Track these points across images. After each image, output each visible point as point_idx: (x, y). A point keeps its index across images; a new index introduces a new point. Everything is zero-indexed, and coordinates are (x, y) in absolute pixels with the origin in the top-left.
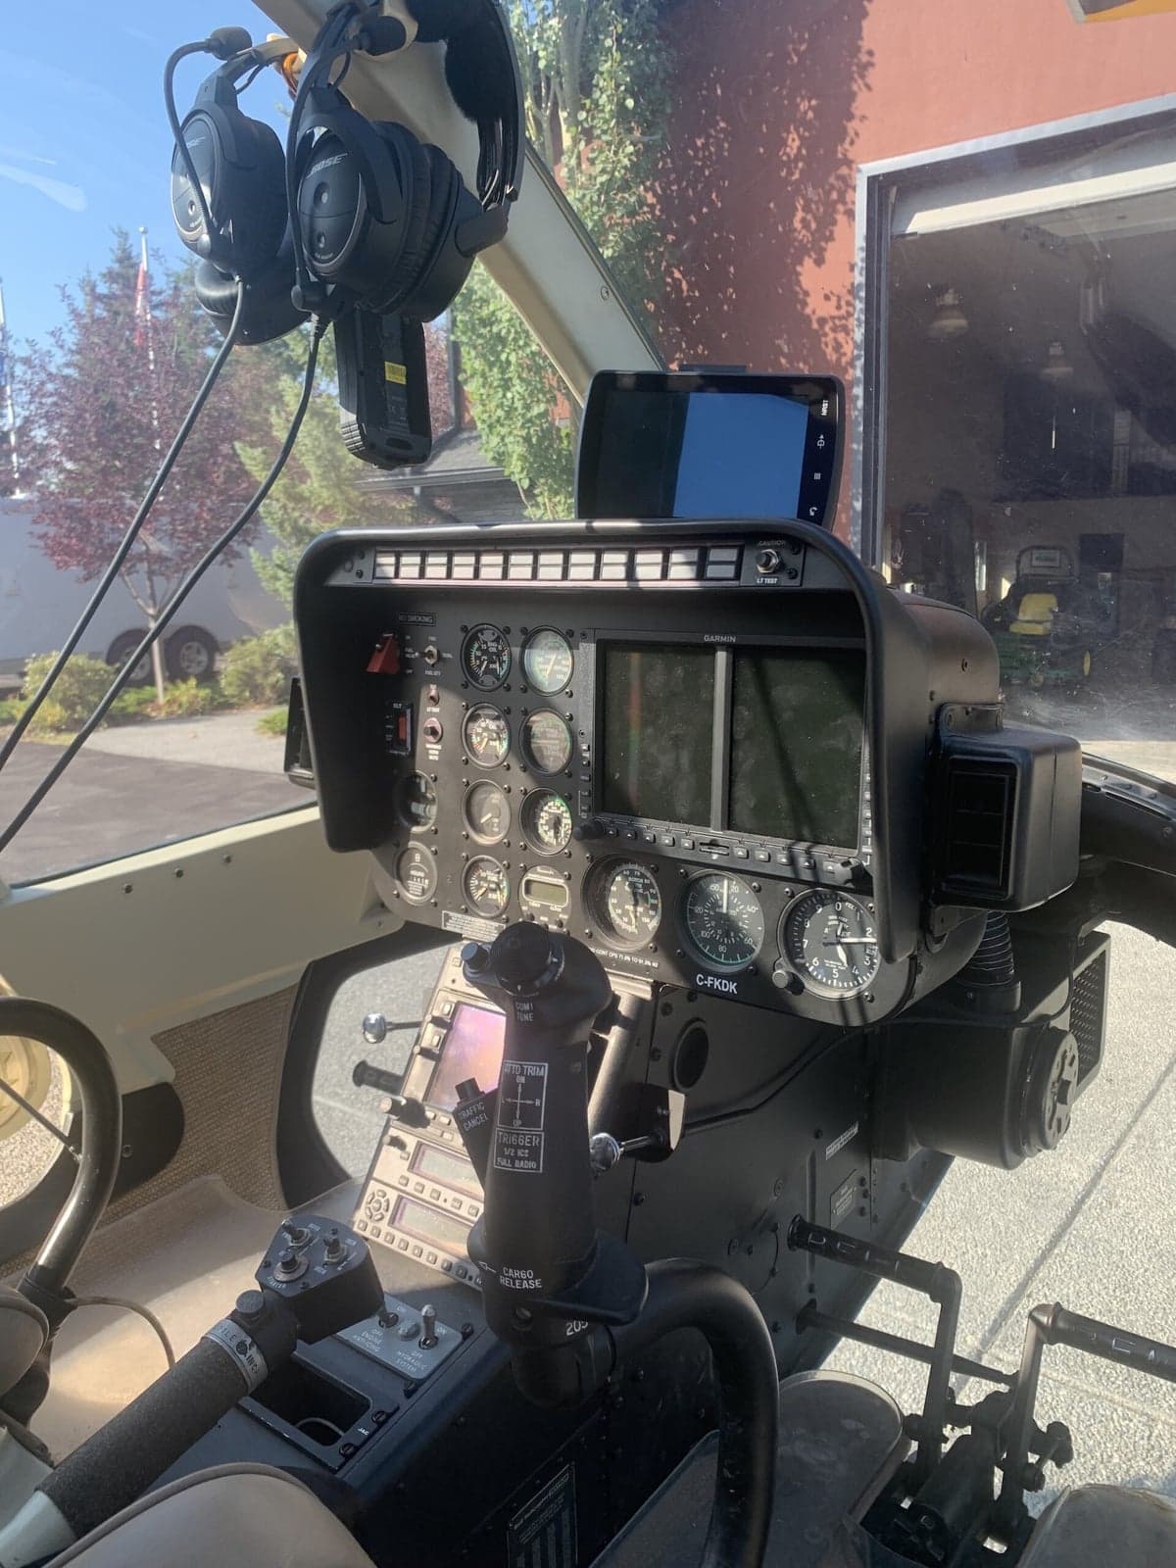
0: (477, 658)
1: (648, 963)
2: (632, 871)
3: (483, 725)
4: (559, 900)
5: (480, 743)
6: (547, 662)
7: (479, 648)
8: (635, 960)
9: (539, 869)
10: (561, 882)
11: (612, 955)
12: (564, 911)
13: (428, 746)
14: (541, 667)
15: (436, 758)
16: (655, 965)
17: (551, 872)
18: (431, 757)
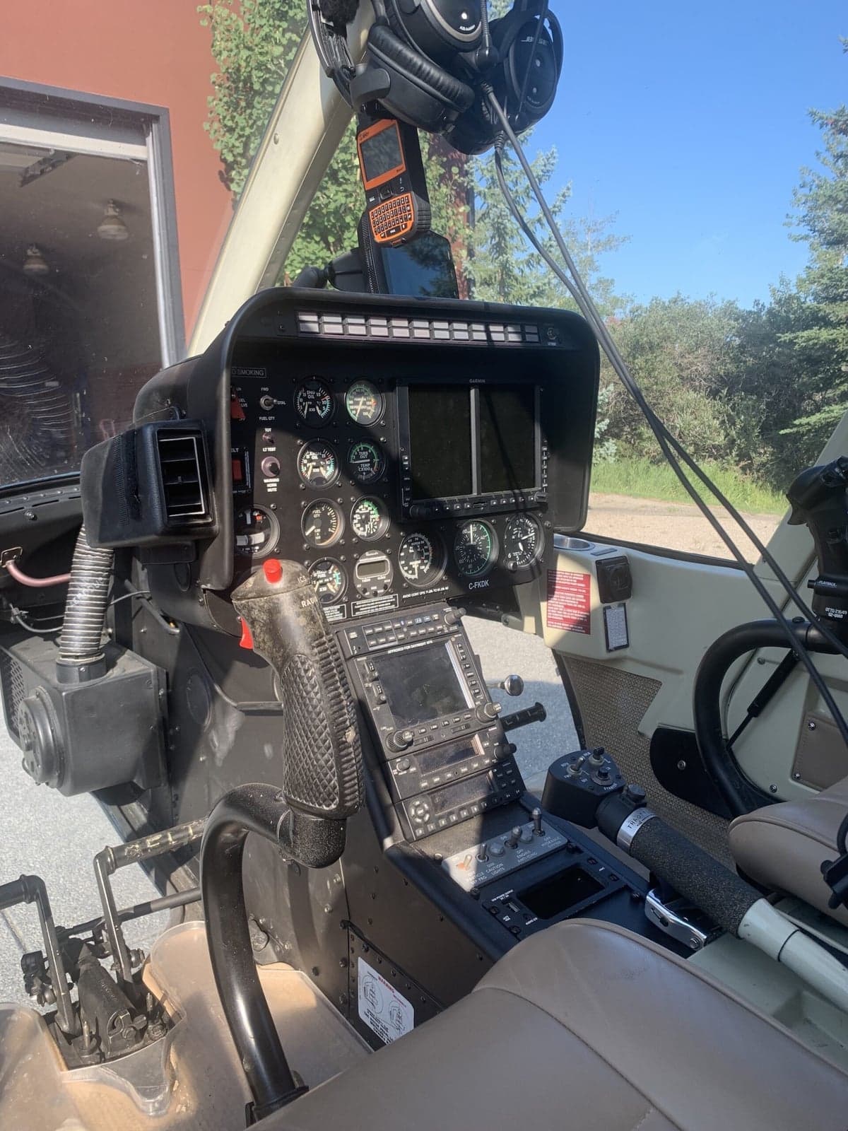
0: (301, 404)
1: (443, 589)
2: (413, 539)
3: (308, 457)
4: (382, 570)
5: (307, 471)
6: (357, 403)
7: (302, 397)
8: (435, 590)
9: (367, 554)
10: (384, 557)
11: (422, 593)
12: (388, 577)
13: (266, 481)
14: (352, 407)
15: (275, 490)
16: (447, 588)
17: (376, 553)
18: (269, 490)
